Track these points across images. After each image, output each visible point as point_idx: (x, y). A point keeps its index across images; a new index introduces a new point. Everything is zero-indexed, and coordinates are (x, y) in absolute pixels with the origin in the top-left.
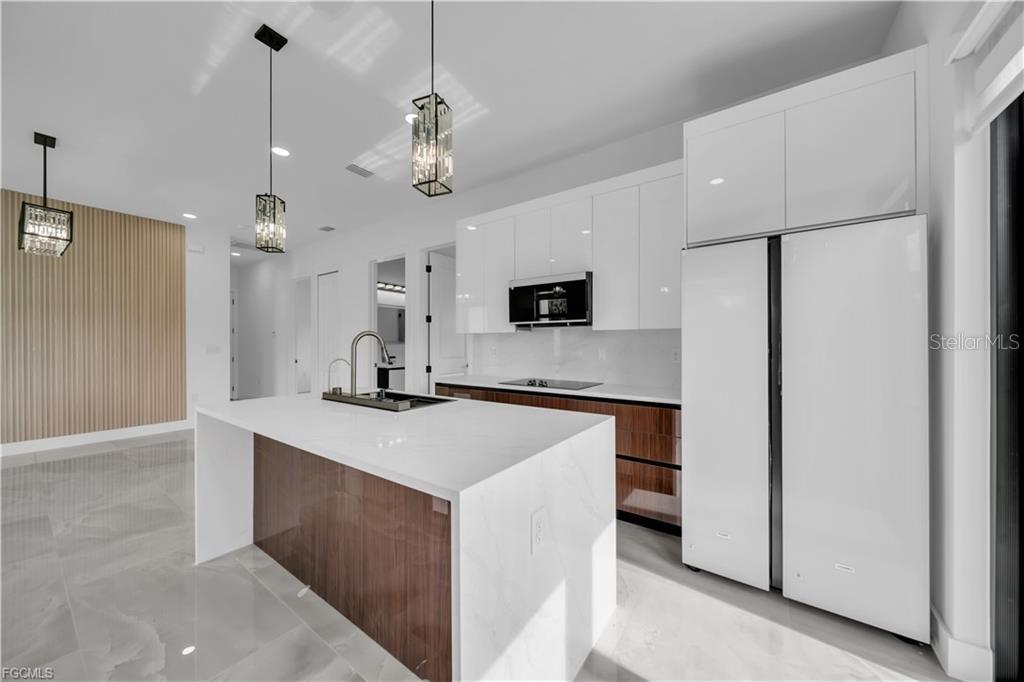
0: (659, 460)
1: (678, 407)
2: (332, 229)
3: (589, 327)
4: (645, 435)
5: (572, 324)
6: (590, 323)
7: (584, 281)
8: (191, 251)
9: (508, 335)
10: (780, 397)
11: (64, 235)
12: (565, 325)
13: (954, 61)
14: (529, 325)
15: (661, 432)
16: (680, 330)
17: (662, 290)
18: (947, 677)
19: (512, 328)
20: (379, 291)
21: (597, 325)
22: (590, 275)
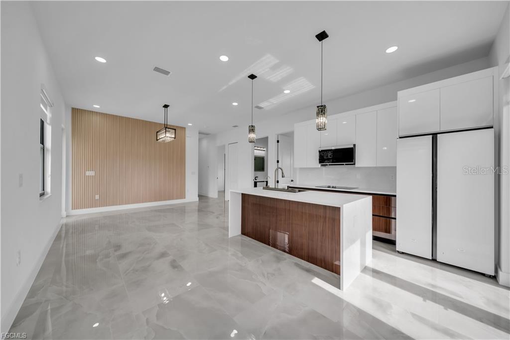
0: (386, 216)
1: (395, 196)
2: (237, 126)
3: (354, 165)
4: (380, 207)
5: (346, 164)
6: (354, 164)
7: (352, 148)
8: (187, 137)
9: (318, 168)
10: (437, 191)
11: (173, 136)
12: (343, 164)
13: (503, 78)
14: (327, 165)
15: (387, 205)
16: (396, 167)
17: (384, 148)
18: (499, 285)
19: (319, 165)
20: (255, 151)
21: (357, 165)
22: (354, 145)
